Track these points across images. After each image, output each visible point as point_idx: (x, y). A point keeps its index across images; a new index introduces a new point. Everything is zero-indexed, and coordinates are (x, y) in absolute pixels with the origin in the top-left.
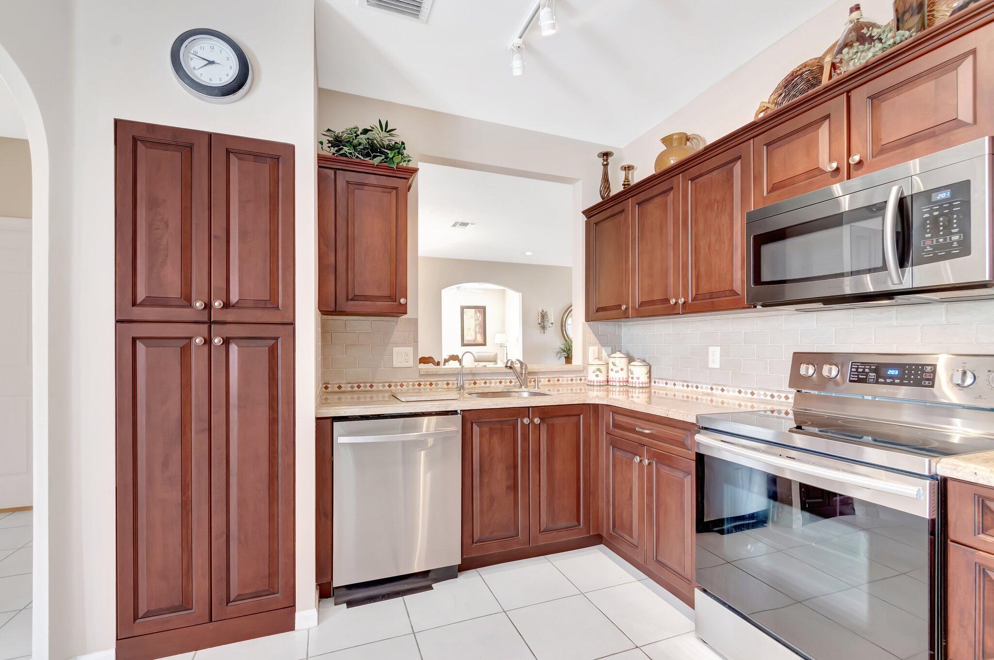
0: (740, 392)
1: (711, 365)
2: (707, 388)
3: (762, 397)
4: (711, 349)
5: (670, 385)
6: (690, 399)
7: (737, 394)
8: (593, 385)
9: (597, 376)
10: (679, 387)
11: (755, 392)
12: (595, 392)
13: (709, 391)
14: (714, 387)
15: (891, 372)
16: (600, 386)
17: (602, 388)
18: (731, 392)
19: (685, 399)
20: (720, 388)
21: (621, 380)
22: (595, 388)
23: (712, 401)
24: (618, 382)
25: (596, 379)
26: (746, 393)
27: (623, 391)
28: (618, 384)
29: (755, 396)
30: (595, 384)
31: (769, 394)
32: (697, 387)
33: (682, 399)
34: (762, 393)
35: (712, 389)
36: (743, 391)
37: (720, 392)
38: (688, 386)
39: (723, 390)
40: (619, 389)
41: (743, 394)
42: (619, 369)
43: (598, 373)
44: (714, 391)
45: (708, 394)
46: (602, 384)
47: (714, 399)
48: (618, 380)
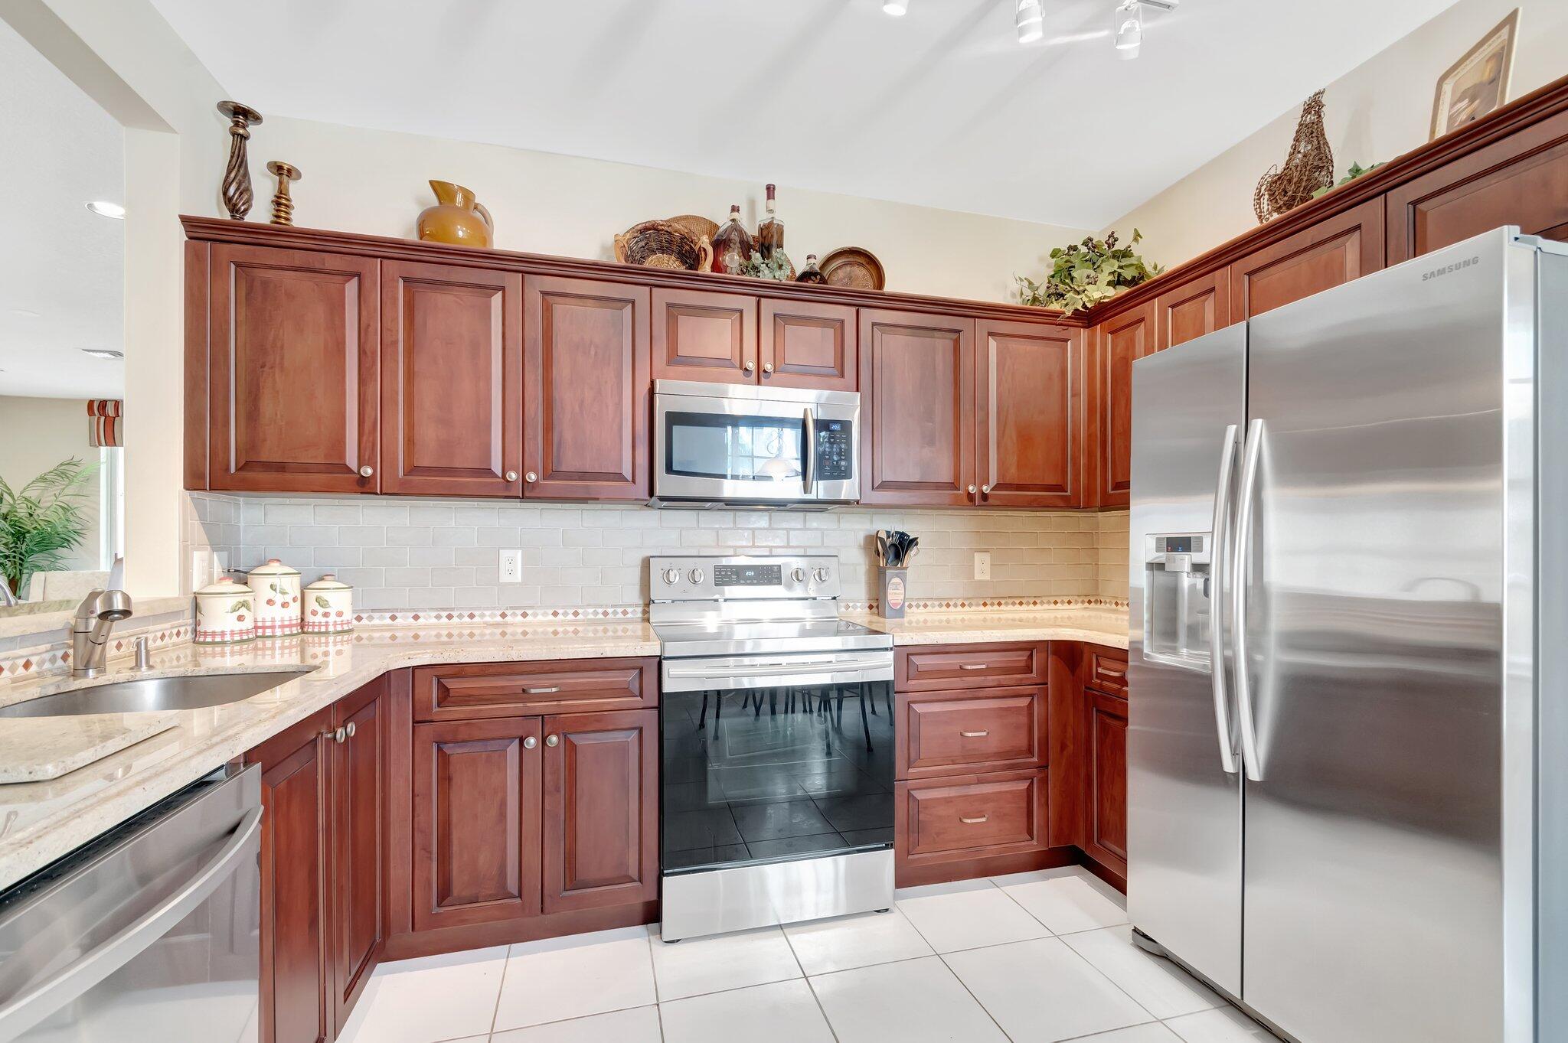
0: (555, 614)
1: (505, 578)
2: (492, 616)
3: (591, 616)
4: (505, 554)
5: (404, 620)
6: (455, 639)
7: (551, 617)
8: (224, 643)
9: (240, 618)
10: (428, 619)
11: (580, 611)
12: (228, 657)
13: (499, 619)
14: (508, 612)
15: (748, 573)
16: (242, 641)
17: (245, 647)
18: (540, 619)
19: (445, 639)
20: (519, 612)
21: (286, 623)
22: (227, 649)
23: (504, 634)
24: (280, 627)
25: (238, 626)
26: (565, 614)
27: (290, 647)
28: (278, 632)
29: (580, 617)
30: (228, 638)
31: (600, 611)
32: (472, 616)
33: (436, 640)
34: (591, 610)
35: (503, 615)
36: (560, 611)
37: (520, 618)
38: (450, 617)
39: (524, 615)
40: (283, 643)
41: (560, 617)
42: (288, 598)
43: (243, 611)
44: (509, 619)
45: (497, 625)
46: (245, 637)
47: (509, 630)
48: (280, 623)
